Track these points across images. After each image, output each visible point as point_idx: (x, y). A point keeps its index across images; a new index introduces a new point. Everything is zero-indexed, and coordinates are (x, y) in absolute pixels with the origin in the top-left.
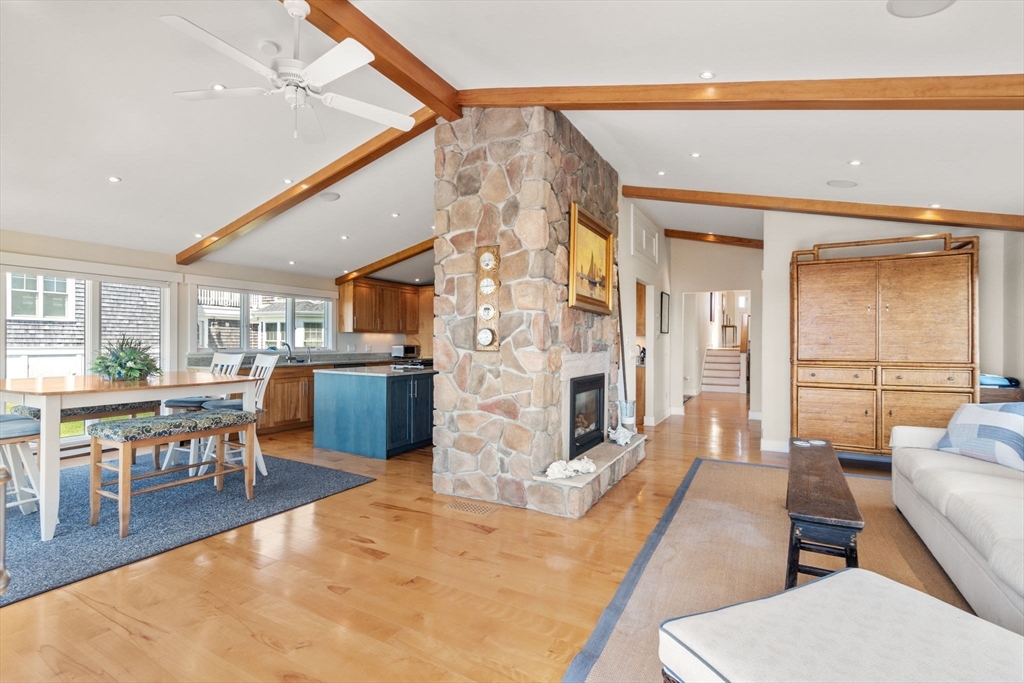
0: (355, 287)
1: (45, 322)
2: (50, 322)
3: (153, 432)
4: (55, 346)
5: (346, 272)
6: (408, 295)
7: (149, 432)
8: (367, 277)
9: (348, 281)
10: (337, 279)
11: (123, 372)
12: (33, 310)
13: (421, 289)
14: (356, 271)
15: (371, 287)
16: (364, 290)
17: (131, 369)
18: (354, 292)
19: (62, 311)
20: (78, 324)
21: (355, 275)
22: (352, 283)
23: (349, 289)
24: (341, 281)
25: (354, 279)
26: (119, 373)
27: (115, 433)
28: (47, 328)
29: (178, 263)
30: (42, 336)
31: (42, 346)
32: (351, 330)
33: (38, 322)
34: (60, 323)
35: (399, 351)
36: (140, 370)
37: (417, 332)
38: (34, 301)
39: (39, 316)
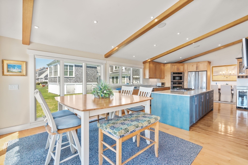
0: (149, 64)
1: (69, 77)
2: (70, 77)
3: (130, 132)
4: (71, 83)
5: (147, 59)
6: (162, 67)
7: (128, 131)
8: (152, 61)
9: (147, 62)
10: (143, 62)
11: (103, 95)
12: (67, 75)
13: (165, 65)
14: (150, 59)
15: (153, 64)
16: (151, 65)
17: (105, 93)
18: (149, 66)
19: (72, 75)
20: (75, 78)
21: (149, 60)
22: (148, 63)
23: (148, 65)
24: (144, 63)
25: (149, 62)
26: (102, 95)
27: (115, 133)
28: (70, 78)
29: (105, 57)
30: (69, 80)
31: (69, 82)
32: (148, 78)
33: (68, 77)
34: (72, 77)
35: (160, 84)
36: (108, 94)
37: (164, 78)
38: (67, 73)
39: (68, 76)
